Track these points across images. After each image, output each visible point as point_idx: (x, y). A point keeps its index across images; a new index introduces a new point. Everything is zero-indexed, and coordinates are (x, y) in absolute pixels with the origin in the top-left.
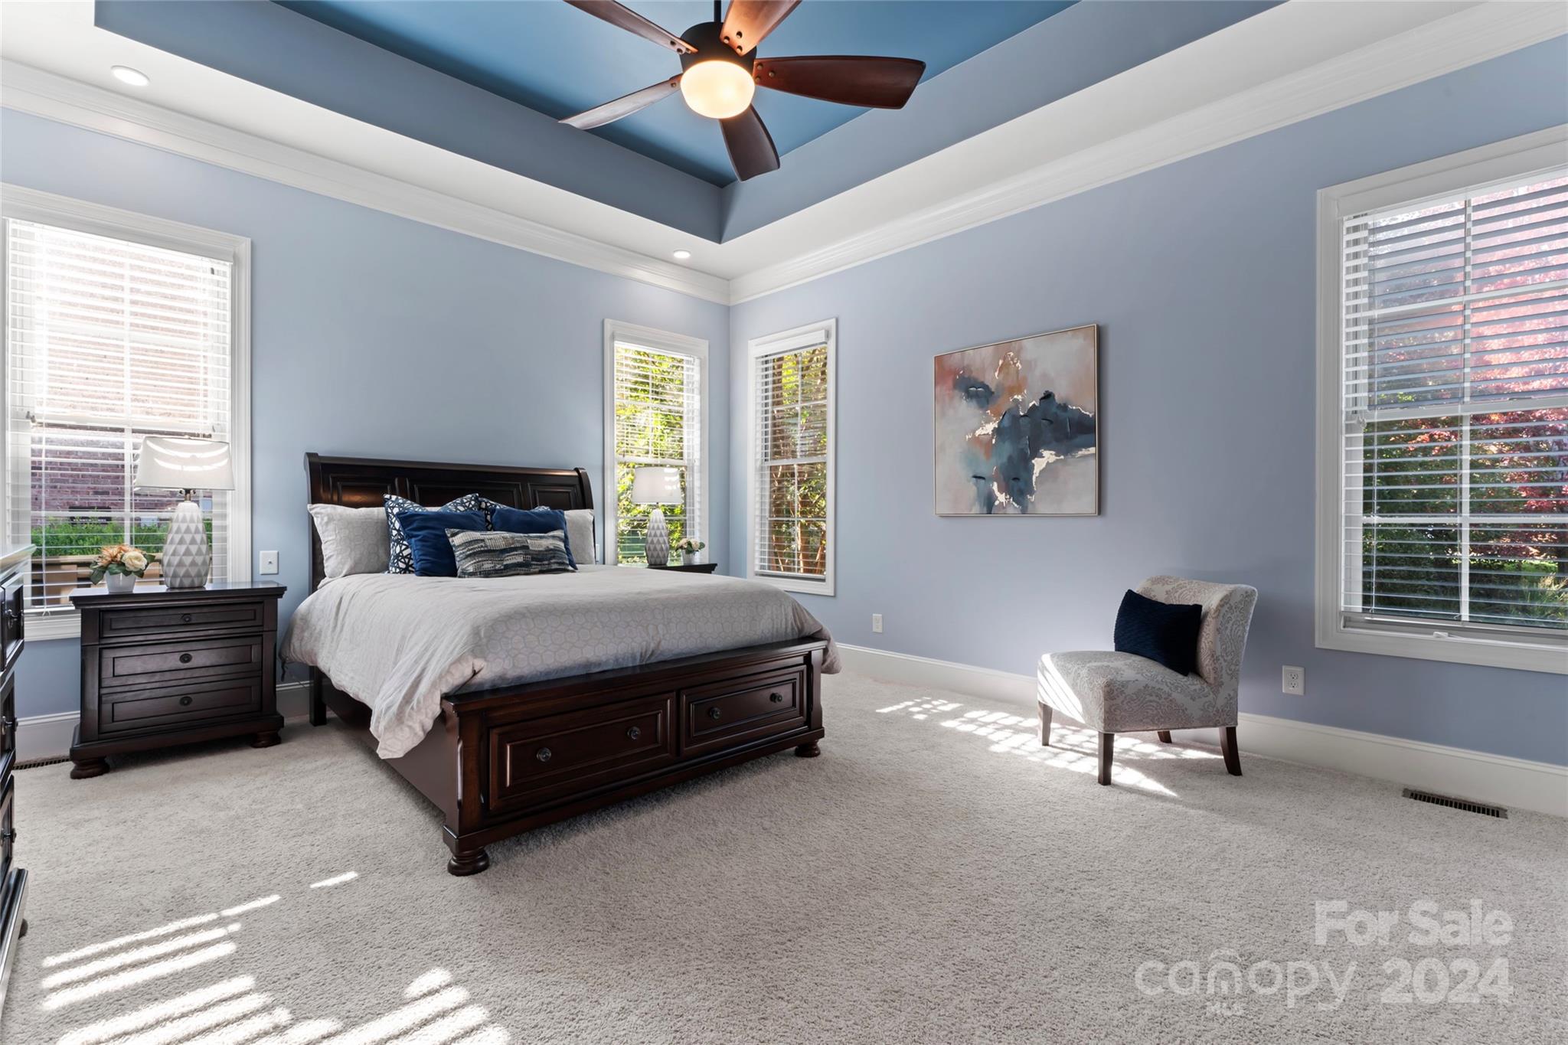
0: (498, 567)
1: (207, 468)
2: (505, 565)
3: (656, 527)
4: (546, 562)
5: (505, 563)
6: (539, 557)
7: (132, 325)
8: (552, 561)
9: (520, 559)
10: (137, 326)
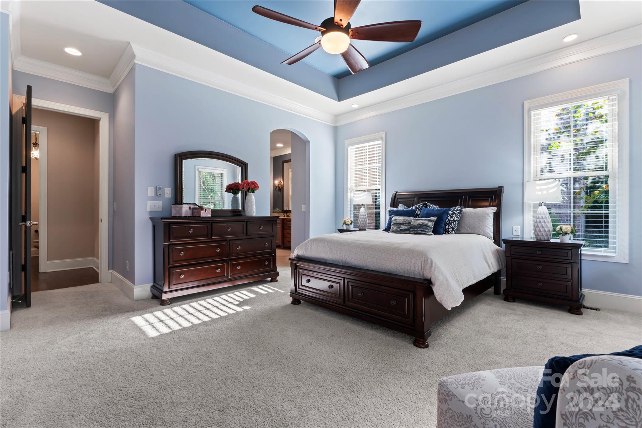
0: (398, 230)
1: (360, 199)
2: (401, 229)
3: (540, 217)
4: (416, 230)
5: (401, 228)
6: (414, 227)
7: (369, 163)
8: (419, 229)
9: (406, 228)
10: (370, 163)
